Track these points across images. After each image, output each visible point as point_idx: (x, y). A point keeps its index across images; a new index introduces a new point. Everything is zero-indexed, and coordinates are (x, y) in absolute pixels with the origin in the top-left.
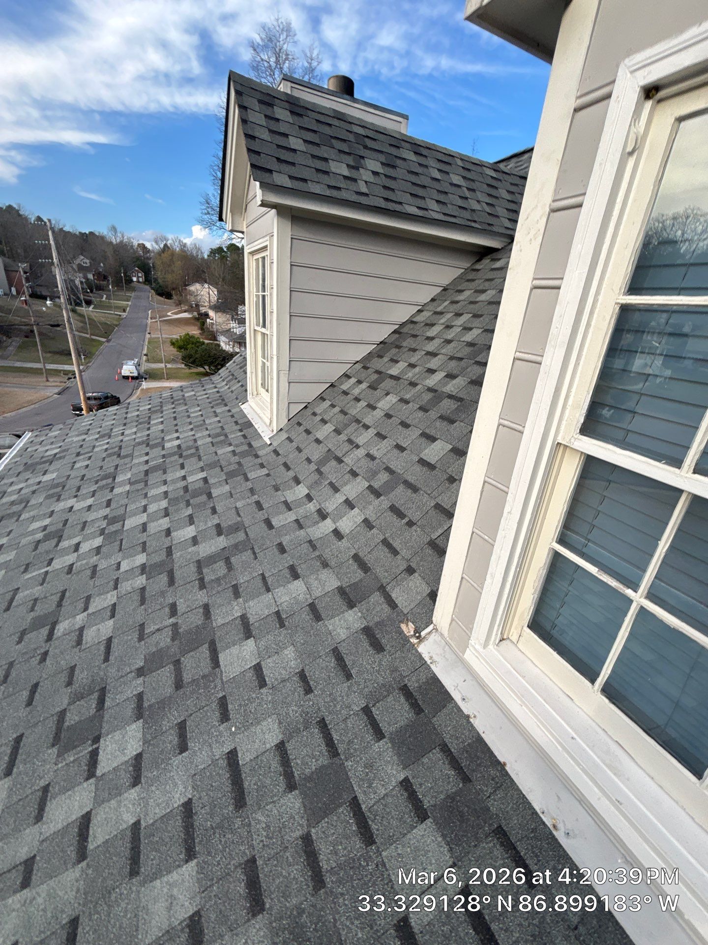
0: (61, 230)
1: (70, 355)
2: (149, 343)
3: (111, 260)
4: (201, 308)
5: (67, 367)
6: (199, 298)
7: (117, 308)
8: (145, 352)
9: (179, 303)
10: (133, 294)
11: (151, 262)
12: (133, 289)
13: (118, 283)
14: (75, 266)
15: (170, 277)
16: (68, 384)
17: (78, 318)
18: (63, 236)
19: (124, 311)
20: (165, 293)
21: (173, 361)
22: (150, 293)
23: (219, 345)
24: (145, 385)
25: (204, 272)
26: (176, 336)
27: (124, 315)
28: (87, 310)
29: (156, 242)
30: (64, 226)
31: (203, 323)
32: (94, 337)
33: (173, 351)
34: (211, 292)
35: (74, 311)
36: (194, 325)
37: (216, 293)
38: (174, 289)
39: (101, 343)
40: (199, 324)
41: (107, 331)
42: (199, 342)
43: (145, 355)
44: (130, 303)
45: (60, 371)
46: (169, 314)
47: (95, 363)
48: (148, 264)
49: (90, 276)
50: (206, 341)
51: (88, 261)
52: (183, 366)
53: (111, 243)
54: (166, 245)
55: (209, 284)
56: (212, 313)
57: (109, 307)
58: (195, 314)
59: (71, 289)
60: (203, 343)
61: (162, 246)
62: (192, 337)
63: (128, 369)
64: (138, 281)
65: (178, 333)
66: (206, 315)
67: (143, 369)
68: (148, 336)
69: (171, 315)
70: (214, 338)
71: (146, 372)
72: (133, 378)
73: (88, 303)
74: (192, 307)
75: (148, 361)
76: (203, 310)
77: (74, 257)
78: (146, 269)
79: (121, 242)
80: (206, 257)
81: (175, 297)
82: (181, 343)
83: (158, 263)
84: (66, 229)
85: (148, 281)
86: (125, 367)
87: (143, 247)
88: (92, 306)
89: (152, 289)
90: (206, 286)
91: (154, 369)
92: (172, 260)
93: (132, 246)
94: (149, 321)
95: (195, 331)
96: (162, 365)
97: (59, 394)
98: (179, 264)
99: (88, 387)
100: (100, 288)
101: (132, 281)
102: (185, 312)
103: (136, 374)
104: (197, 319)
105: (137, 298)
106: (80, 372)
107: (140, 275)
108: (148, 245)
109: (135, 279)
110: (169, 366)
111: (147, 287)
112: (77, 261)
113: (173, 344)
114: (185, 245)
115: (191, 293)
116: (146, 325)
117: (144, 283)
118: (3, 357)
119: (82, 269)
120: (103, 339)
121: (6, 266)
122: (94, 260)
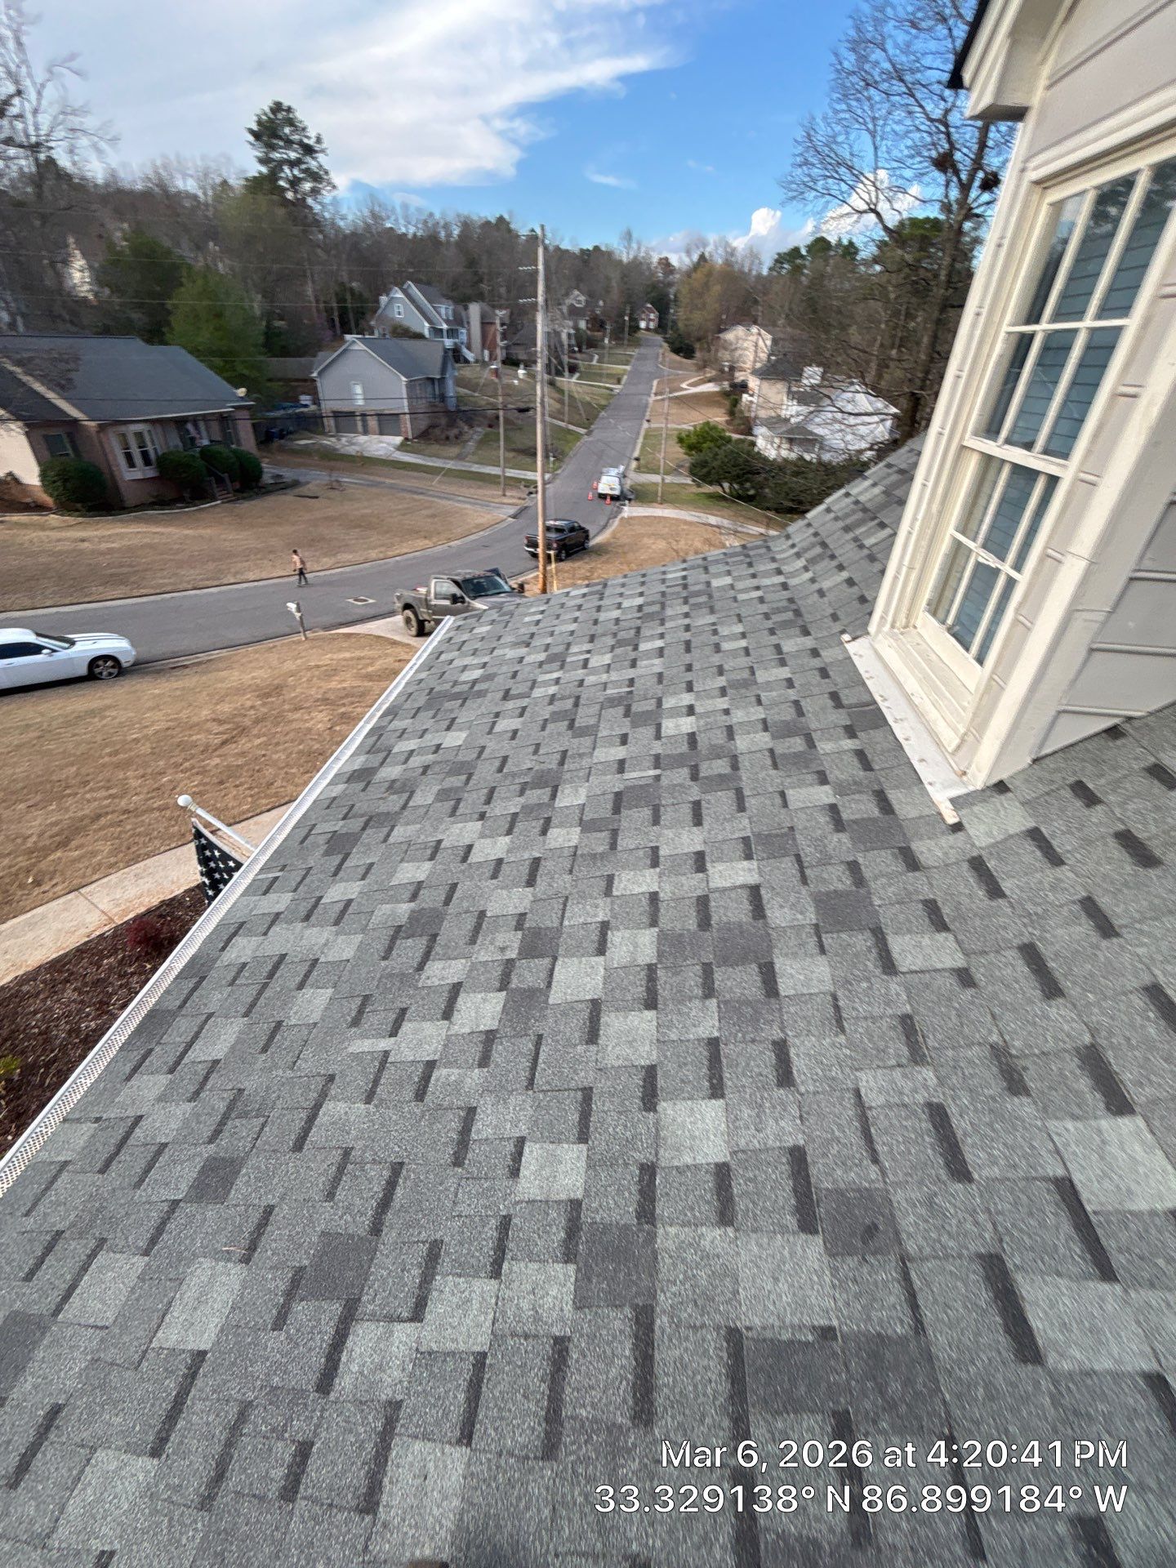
0: (558, 248)
1: (535, 454)
2: (646, 437)
3: (615, 294)
4: (737, 374)
5: (529, 475)
6: (737, 353)
7: (610, 376)
8: (636, 454)
9: (702, 367)
10: (635, 352)
11: (672, 291)
12: (637, 343)
13: (617, 336)
14: (565, 309)
15: (698, 317)
16: (528, 503)
17: (557, 396)
18: (558, 256)
19: (619, 382)
20: (683, 349)
21: (674, 471)
22: (660, 348)
23: (753, 444)
24: (628, 511)
25: (756, 302)
26: (688, 427)
27: (617, 388)
28: (569, 382)
29: (688, 252)
31: (736, 403)
32: (571, 427)
33: (678, 452)
34: (761, 343)
35: (552, 383)
36: (719, 404)
37: (769, 343)
38: (699, 339)
39: (578, 436)
40: (727, 403)
41: (588, 415)
42: (722, 438)
43: (637, 459)
44: (628, 368)
45: (519, 480)
46: (684, 386)
47: (568, 467)
48: (667, 295)
49: (583, 325)
50: (736, 436)
51: (582, 298)
52: (689, 481)
53: (621, 261)
54: (702, 257)
55: (762, 326)
56: (753, 383)
57: (598, 376)
58: (726, 385)
59: (554, 349)
60: (729, 440)
61: (695, 258)
62: (714, 428)
63: (608, 483)
64: (647, 329)
65: (691, 421)
66: (743, 387)
67: (628, 483)
68: (646, 425)
69: (688, 389)
70: (749, 431)
71: (633, 490)
72: (614, 498)
73: (573, 369)
74: (722, 371)
75: (638, 469)
76: (739, 377)
77: (567, 294)
78: (662, 304)
79: (635, 258)
80: (765, 272)
81: (698, 354)
82: (693, 440)
83: (684, 291)
84: (563, 246)
85: (662, 327)
86: (604, 479)
87: (665, 263)
88: (577, 375)
89: (666, 340)
90: (755, 329)
91: (642, 485)
92: (706, 286)
93: (649, 264)
94: (653, 398)
95: (719, 417)
96: (656, 478)
97: (514, 516)
98: (717, 289)
99: (551, 512)
100: (592, 344)
101: (638, 328)
102: (710, 381)
103: (617, 493)
104: (725, 394)
105: (642, 358)
106: (545, 483)
107: (652, 316)
108: (674, 261)
109: (643, 325)
110: (668, 479)
111: (659, 338)
112: (568, 301)
113: (681, 440)
114: (733, 252)
115: (726, 346)
116: (646, 406)
117: (656, 331)
118: (460, 457)
119: (574, 312)
120: (582, 431)
121: (483, 316)
122: (592, 296)
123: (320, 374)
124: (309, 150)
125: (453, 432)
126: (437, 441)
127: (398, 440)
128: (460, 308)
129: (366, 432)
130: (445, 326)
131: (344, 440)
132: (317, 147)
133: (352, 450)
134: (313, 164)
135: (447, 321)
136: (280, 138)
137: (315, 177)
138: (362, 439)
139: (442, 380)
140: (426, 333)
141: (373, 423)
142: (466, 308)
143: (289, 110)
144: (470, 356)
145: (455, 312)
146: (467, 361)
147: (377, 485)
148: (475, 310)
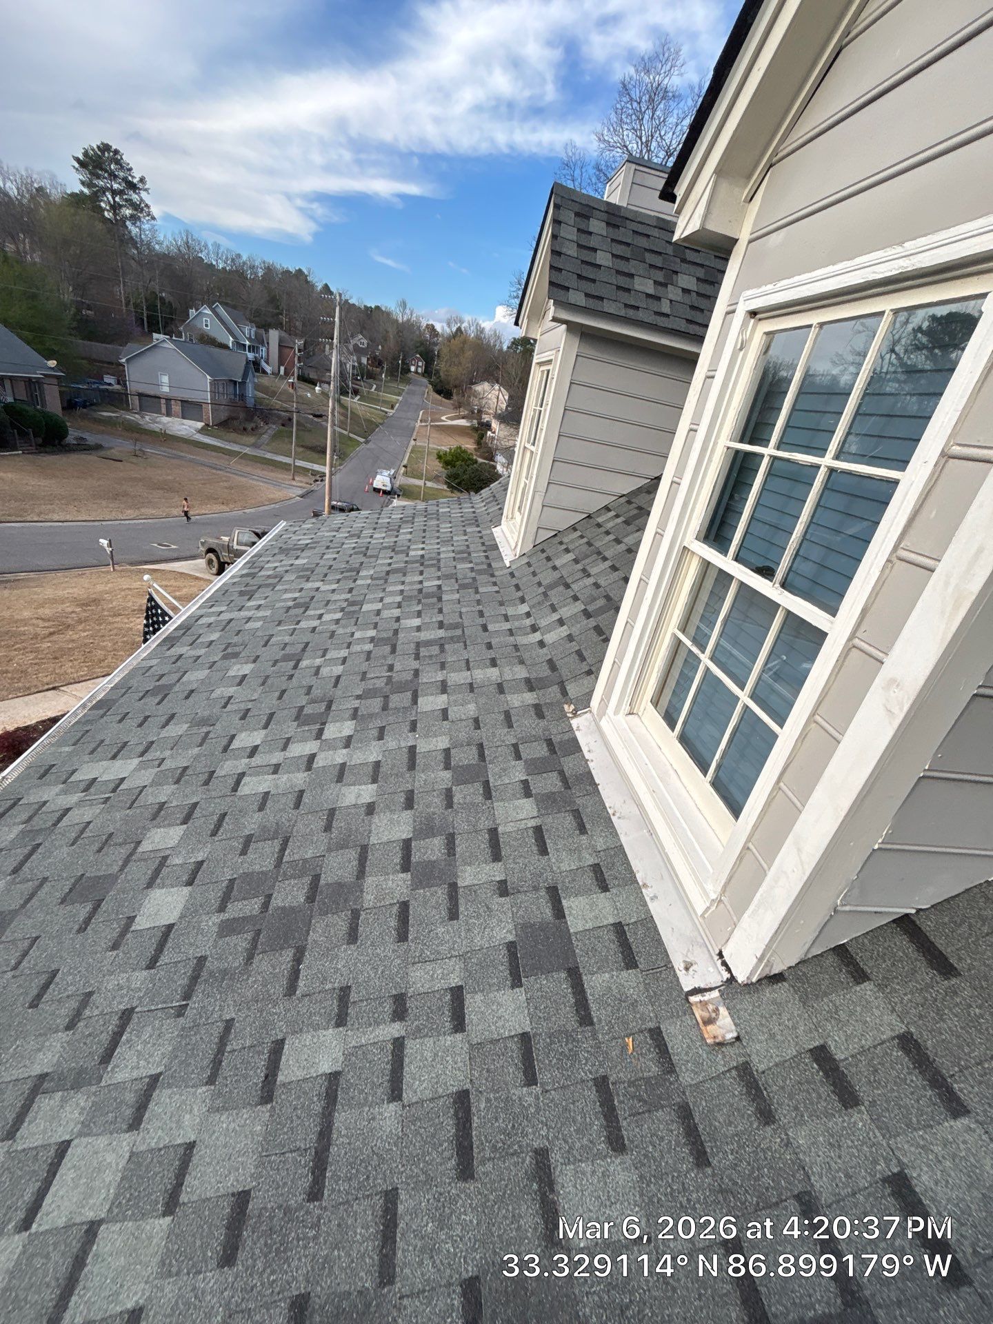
0: (346, 301)
1: (324, 452)
2: (412, 452)
3: (392, 342)
4: (483, 416)
5: (316, 467)
6: (484, 402)
7: (385, 402)
8: (405, 462)
9: (458, 406)
10: (406, 388)
11: (436, 348)
12: (408, 382)
13: (392, 373)
14: (351, 347)
15: (454, 371)
16: (314, 487)
17: (342, 411)
18: (347, 308)
19: (392, 407)
20: (444, 391)
21: (436, 479)
22: (425, 388)
23: (495, 467)
24: (396, 502)
25: (497, 368)
26: (445, 448)
27: (391, 412)
28: (352, 402)
29: (449, 325)
30: (351, 298)
31: (482, 436)
32: (351, 435)
33: (437, 467)
34: (501, 396)
35: (339, 401)
36: (471, 437)
37: (507, 398)
38: (456, 387)
39: (359, 443)
40: (476, 435)
41: (367, 429)
42: (472, 460)
43: (405, 466)
44: (400, 398)
45: (307, 470)
46: (443, 418)
47: (349, 465)
48: (433, 351)
49: (364, 361)
50: (480, 460)
51: (365, 342)
52: (445, 487)
53: (397, 321)
54: (459, 329)
55: (501, 385)
56: (495, 425)
57: (375, 400)
58: (475, 422)
59: (343, 375)
60: (476, 462)
61: (454, 329)
62: (465, 452)
63: (382, 480)
64: (416, 372)
65: (448, 444)
66: (488, 426)
67: (397, 483)
68: (412, 443)
69: (446, 420)
70: (491, 458)
71: (401, 488)
72: (385, 492)
73: (356, 392)
74: (473, 413)
75: (406, 474)
76: (486, 418)
77: (352, 336)
78: (429, 357)
79: (409, 320)
80: (505, 348)
81: (455, 397)
82: (449, 458)
83: (445, 351)
84: (351, 302)
85: (427, 373)
86: (378, 477)
87: (432, 329)
88: (358, 397)
89: (431, 383)
90: (497, 387)
91: (409, 486)
92: (462, 350)
93: (419, 327)
94: (418, 424)
95: (469, 445)
96: (420, 483)
97: (302, 496)
98: (469, 354)
99: (336, 495)
100: (371, 376)
101: (409, 370)
102: (463, 418)
103: (388, 489)
104: (475, 429)
105: (411, 393)
106: (331, 474)
107: (420, 364)
108: (438, 327)
109: (413, 369)
110: (429, 484)
111: (425, 381)
112: (353, 342)
113: (439, 457)
114: (482, 331)
115: (476, 394)
116: (414, 429)
117: (423, 375)
118: (255, 446)
119: (358, 350)
120: (362, 440)
121: (281, 341)
122: (372, 340)
123: (128, 361)
124: (132, 186)
125: (250, 426)
126: (235, 430)
127: (200, 425)
128: (262, 331)
129: (169, 414)
130: (247, 343)
131: (147, 418)
132: (140, 185)
133: (156, 427)
134: (135, 197)
135: (250, 339)
136: (106, 171)
137: (136, 207)
138: (165, 419)
139: (243, 383)
140: (231, 345)
141: (176, 408)
142: (267, 331)
143: (116, 152)
144: (268, 369)
145: (256, 333)
146: (264, 372)
147: (180, 457)
148: (274, 335)
